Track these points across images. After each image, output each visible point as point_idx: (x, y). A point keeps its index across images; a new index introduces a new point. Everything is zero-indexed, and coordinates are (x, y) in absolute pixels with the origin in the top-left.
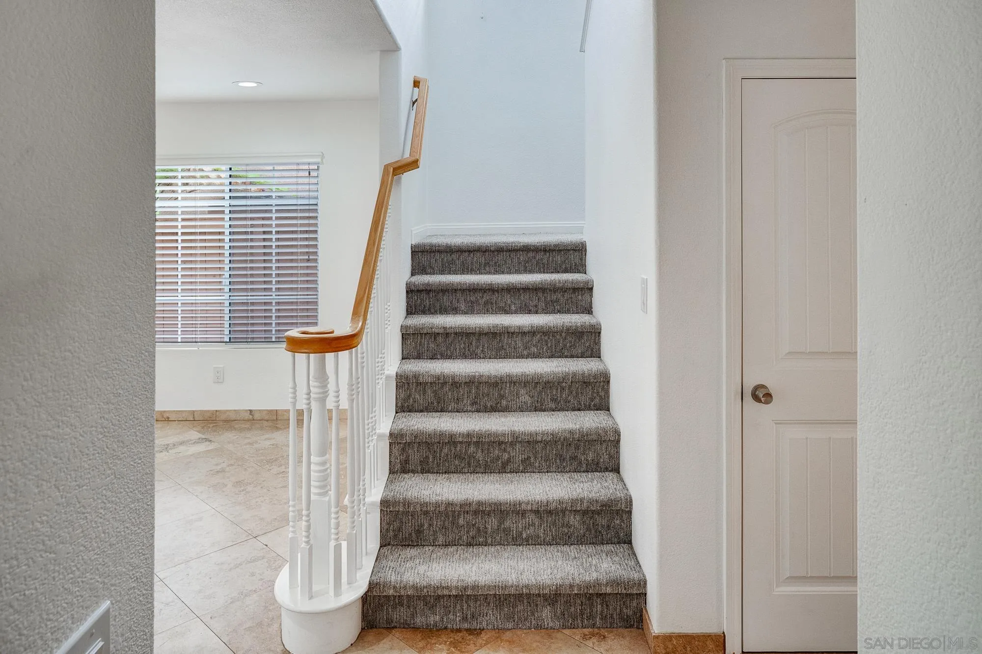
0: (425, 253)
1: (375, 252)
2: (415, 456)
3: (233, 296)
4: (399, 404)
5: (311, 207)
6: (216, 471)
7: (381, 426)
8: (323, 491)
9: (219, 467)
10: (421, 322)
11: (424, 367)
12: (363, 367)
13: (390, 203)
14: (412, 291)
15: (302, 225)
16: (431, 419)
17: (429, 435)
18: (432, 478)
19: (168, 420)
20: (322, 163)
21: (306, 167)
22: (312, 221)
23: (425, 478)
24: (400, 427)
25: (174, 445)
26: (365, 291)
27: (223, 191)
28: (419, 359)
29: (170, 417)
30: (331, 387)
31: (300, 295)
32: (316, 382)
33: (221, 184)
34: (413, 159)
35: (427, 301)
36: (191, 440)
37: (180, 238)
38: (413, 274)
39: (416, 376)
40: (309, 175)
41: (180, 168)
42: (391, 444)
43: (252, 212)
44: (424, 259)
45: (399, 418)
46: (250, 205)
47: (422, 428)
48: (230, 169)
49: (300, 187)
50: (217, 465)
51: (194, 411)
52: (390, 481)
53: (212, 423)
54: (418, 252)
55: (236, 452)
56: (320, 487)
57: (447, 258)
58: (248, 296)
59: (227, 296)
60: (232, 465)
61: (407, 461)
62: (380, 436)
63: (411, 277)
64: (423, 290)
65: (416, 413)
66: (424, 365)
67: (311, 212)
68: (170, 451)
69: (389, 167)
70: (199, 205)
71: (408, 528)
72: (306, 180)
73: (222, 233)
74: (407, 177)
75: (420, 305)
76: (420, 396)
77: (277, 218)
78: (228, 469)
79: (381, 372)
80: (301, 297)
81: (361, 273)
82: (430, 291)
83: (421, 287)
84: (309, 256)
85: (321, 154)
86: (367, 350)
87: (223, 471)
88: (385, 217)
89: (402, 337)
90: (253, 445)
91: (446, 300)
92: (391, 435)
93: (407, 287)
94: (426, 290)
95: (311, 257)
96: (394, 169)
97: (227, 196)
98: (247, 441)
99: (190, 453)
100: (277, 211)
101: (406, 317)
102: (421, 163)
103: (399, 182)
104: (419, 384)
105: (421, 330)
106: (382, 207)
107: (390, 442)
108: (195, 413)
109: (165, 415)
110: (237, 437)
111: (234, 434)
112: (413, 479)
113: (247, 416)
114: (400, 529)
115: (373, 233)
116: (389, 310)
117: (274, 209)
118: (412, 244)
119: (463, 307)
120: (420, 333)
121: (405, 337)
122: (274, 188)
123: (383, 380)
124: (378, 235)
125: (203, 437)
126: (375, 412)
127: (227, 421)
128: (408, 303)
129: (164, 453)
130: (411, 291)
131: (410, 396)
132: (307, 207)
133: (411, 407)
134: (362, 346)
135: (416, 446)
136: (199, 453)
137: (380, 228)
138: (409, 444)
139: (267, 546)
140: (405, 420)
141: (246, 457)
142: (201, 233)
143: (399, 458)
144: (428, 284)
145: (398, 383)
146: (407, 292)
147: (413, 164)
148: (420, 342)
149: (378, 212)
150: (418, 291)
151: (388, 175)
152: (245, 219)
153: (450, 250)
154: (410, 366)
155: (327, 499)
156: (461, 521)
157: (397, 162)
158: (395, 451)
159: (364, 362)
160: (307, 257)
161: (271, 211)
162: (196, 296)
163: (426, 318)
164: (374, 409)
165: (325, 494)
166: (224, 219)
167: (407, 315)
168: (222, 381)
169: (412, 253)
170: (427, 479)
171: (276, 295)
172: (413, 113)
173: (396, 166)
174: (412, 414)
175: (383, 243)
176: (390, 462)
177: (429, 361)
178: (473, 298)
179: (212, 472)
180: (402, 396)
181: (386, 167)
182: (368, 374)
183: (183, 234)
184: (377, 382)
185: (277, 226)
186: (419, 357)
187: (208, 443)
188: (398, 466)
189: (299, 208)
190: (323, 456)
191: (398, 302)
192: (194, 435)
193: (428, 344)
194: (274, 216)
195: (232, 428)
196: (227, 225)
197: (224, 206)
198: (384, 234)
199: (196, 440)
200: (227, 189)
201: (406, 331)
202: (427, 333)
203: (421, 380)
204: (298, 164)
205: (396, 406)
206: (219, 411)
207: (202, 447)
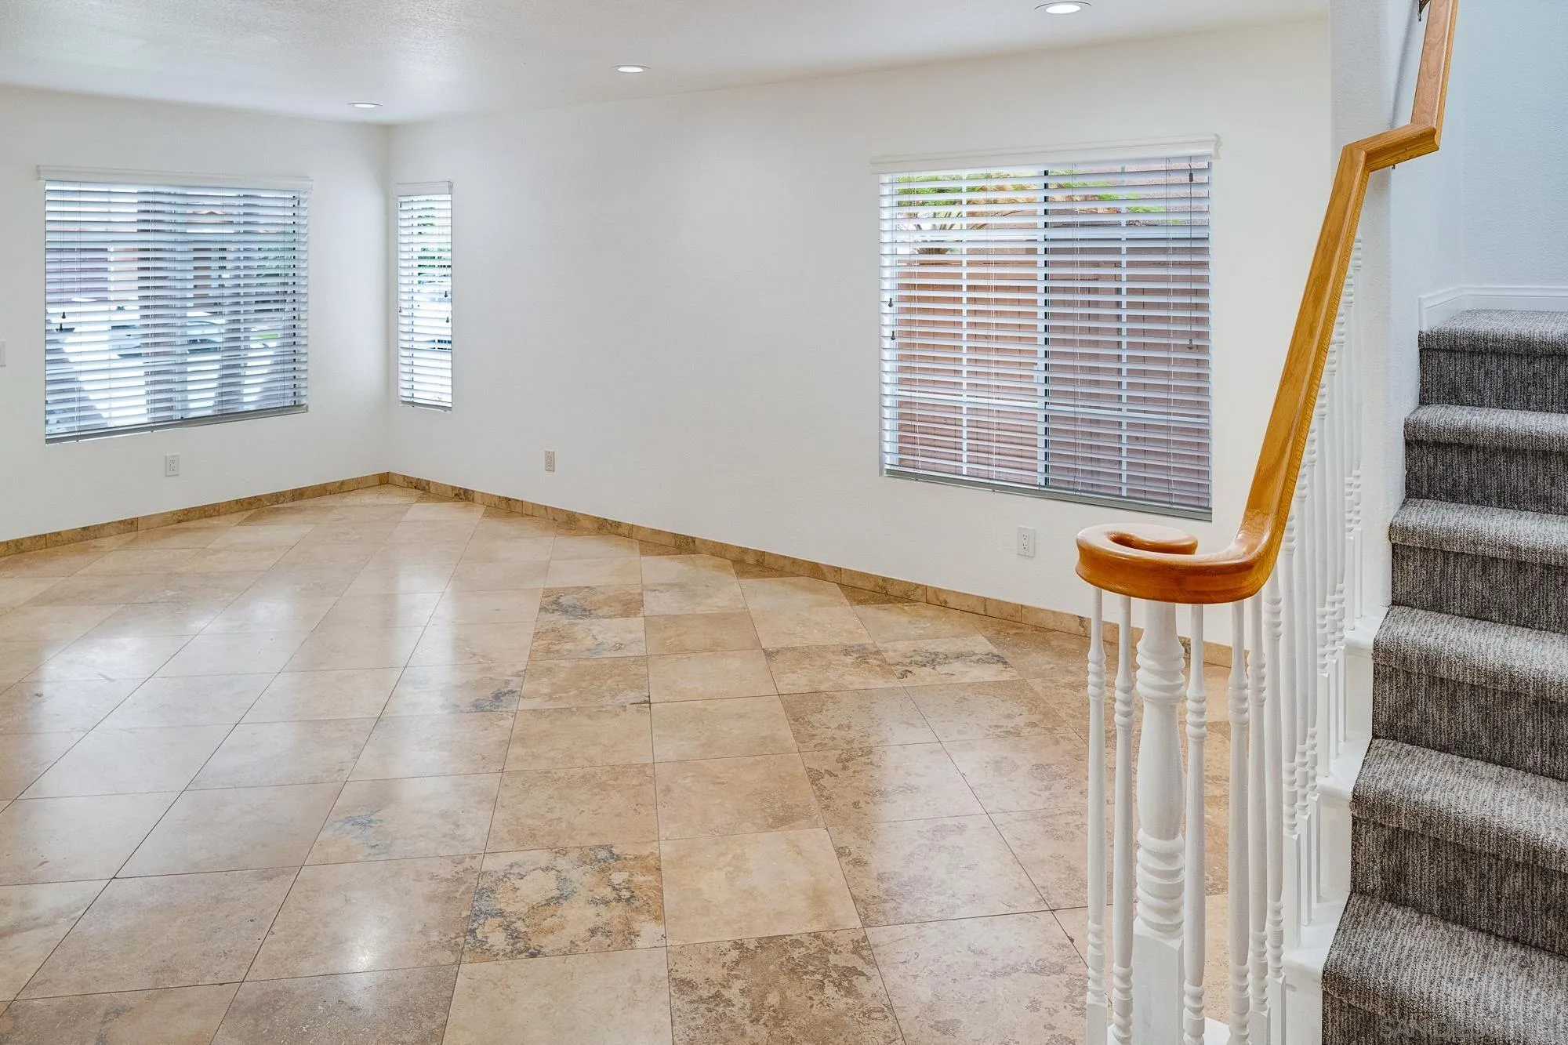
0: (1458, 355)
1: (1313, 355)
2: (1423, 872)
3: (1052, 404)
4: (1383, 718)
5: (1195, 245)
6: (1003, 729)
7: (1332, 769)
8: (1168, 922)
9: (1011, 724)
10: (1444, 524)
11: (1452, 641)
12: (1276, 638)
13: (1358, 236)
14: (1420, 443)
15: (1176, 279)
16: (1473, 783)
17: (1465, 830)
18: (1472, 944)
19: (944, 605)
20: (1218, 157)
21: (1185, 165)
22: (1195, 272)
23: (1452, 939)
24: (1382, 786)
25: (947, 657)
26: (1283, 451)
27: (1034, 214)
28: (1439, 612)
29: (948, 601)
31: (1175, 414)
32: (1150, 658)
33: (1029, 202)
34: (1420, 129)
35: (1463, 471)
36: (974, 654)
37: (965, 295)
38: (1423, 402)
39: (1430, 660)
40: (1191, 179)
41: (964, 174)
42: (1355, 822)
43: (1083, 251)
44: (1454, 369)
45: (1382, 756)
46: (1081, 240)
47: (1444, 804)
48: (1046, 173)
49: (1173, 205)
50: (1009, 716)
51: (985, 599)
52: (1351, 921)
53: (1013, 627)
54: (1437, 351)
55: (1045, 698)
56: (1161, 912)
57: (1518, 369)
58: (1077, 406)
59: (1040, 404)
60: (1034, 725)
61: (1400, 875)
62: (1329, 797)
63: (1418, 408)
64: (1450, 445)
65: (1428, 752)
66: (1453, 635)
67: (1195, 251)
68: (937, 667)
69: (1355, 151)
70: (993, 238)
72: (1184, 192)
73: (1034, 289)
74: (1405, 174)
75: (1443, 478)
76: (1441, 711)
77: (1130, 264)
78: (1025, 732)
79: (1330, 638)
80: (1178, 418)
81: (1275, 407)
82: (1471, 447)
83: (1445, 437)
84: (1191, 340)
85: (1214, 137)
86: (1290, 591)
87: (1016, 733)
88: (1342, 269)
89: (1393, 552)
90: (1078, 691)
91: (1516, 474)
92: (1357, 799)
93: (1407, 433)
94: (1460, 445)
95: (1195, 343)
96: (1370, 156)
97: (1041, 222)
98: (1070, 679)
99: (967, 680)
100: (1130, 251)
101: (1404, 503)
102: (1443, 139)
103: (1384, 185)
104: (1436, 681)
105: (1444, 544)
106: (1336, 246)
107: (1353, 816)
108: (988, 603)
109: (943, 597)
110: (1052, 665)
111: (1047, 659)
112: (1418, 931)
113: (1074, 626)
115: (1310, 308)
116: (1358, 486)
117: (1124, 246)
118: (1421, 332)
120: (1444, 552)
121: (1400, 552)
122: (1123, 207)
123: (1340, 656)
124: (1324, 310)
125: (995, 651)
126: (1313, 737)
127: (1039, 628)
128: (1409, 469)
129: (928, 669)
130: (1416, 442)
131: (1410, 705)
132: (1187, 244)
133: (1413, 732)
134: (1274, 588)
135: (1426, 845)
136: (983, 684)
137: (1327, 296)
138: (1408, 835)
139: (1072, 940)
140: (1397, 767)
141: (1062, 714)
142: (997, 288)
143: (1378, 861)
144: (1465, 431)
145: (1380, 668)
146: (1408, 444)
147: (1423, 142)
148: (1442, 571)
149: (1324, 258)
150: (1437, 444)
151: (1353, 168)
152: (1071, 264)
154: (1413, 630)
155: (1174, 944)
157: (1378, 137)
158: (1368, 838)
159: (1279, 625)
160: (1187, 342)
161: (1117, 251)
162: (988, 398)
163: (1460, 515)
164: (1310, 730)
165: (1173, 930)
166: (1035, 263)
167: (1408, 497)
168: (1032, 555)
169: (1421, 352)
170: (1459, 945)
171: (1128, 410)
173: (1372, 147)
174: (1418, 751)
175: (1336, 329)
176: (1355, 864)
177: (1467, 622)
179: (997, 731)
180: (1390, 700)
181: (1348, 152)
182: (1291, 649)
183: (970, 288)
184: (1320, 662)
185: (1131, 278)
186: (1438, 605)
187: (1000, 666)
188: (1375, 881)
189: (1172, 245)
190: (1167, 839)
191: (1383, 468)
192: (981, 644)
193: (1465, 579)
194: (1124, 259)
195: (1045, 646)
196: (1041, 274)
197: (1036, 240)
198: (1341, 309)
199: (981, 654)
200: (1041, 209)
201: (1404, 540)
202: (1463, 553)
203: (1443, 672)
204: (1168, 159)
205: (1375, 720)
206: (1026, 607)
207: (989, 673)
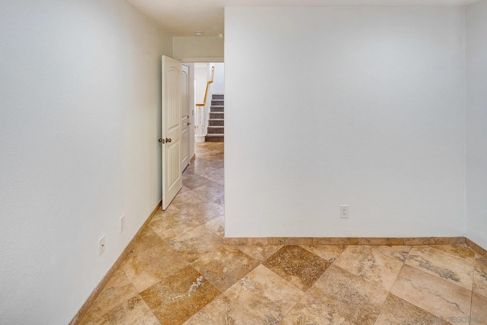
2: (212, 123)
10: (214, 106)
11: (214, 112)
13: (209, 88)
23: (214, 125)
30: (201, 111)
35: (215, 103)
38: (212, 99)
44: (214, 97)
47: (213, 120)
52: (209, 126)
54: (213, 96)
57: (218, 97)
71: (211, 131)
74: (211, 84)
75: (213, 104)
76: (212, 116)
86: (206, 107)
88: (208, 90)
91: (217, 103)
92: (209, 120)
93: (211, 101)
106: (207, 88)
114: (210, 131)
119: (220, 104)
144: (215, 101)
147: (212, 82)
148: (213, 109)
150: (213, 102)
151: (208, 84)
153: (218, 96)
154: (212, 112)
156: (218, 130)
157: (210, 81)
172: (212, 73)
174: (212, 118)
176: (209, 123)
178: (222, 103)
181: (208, 82)
182: (206, 110)
191: (210, 104)
193: (215, 109)
198: (208, 93)
201: (211, 107)
203: (213, 114)
